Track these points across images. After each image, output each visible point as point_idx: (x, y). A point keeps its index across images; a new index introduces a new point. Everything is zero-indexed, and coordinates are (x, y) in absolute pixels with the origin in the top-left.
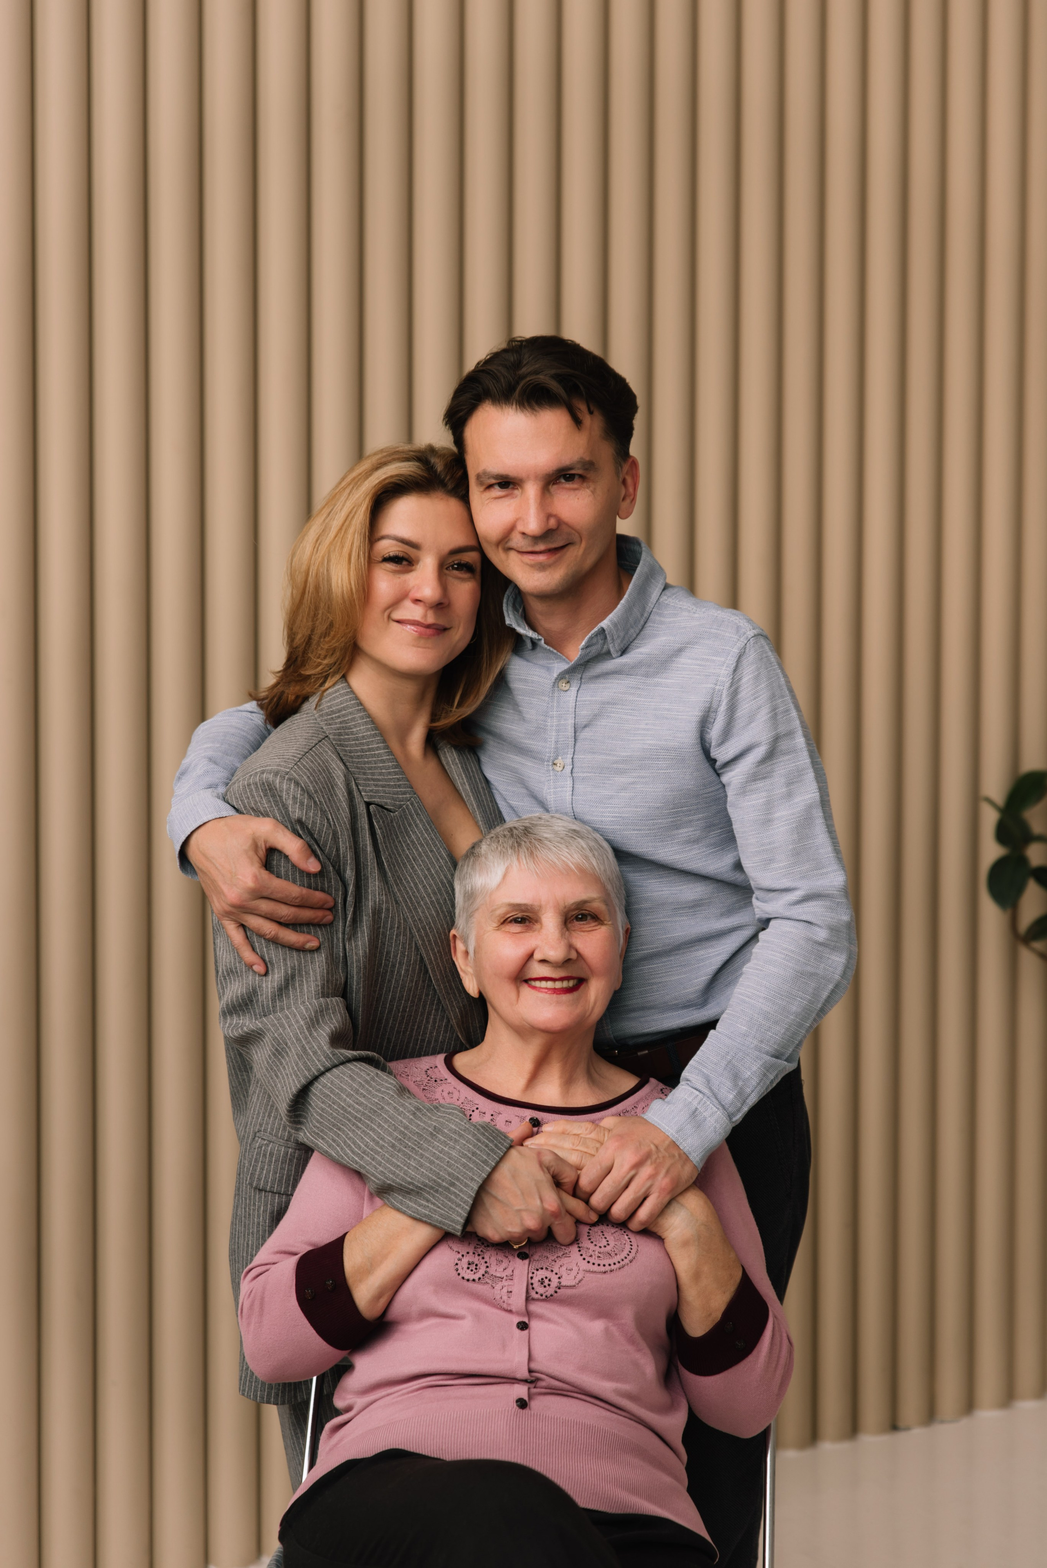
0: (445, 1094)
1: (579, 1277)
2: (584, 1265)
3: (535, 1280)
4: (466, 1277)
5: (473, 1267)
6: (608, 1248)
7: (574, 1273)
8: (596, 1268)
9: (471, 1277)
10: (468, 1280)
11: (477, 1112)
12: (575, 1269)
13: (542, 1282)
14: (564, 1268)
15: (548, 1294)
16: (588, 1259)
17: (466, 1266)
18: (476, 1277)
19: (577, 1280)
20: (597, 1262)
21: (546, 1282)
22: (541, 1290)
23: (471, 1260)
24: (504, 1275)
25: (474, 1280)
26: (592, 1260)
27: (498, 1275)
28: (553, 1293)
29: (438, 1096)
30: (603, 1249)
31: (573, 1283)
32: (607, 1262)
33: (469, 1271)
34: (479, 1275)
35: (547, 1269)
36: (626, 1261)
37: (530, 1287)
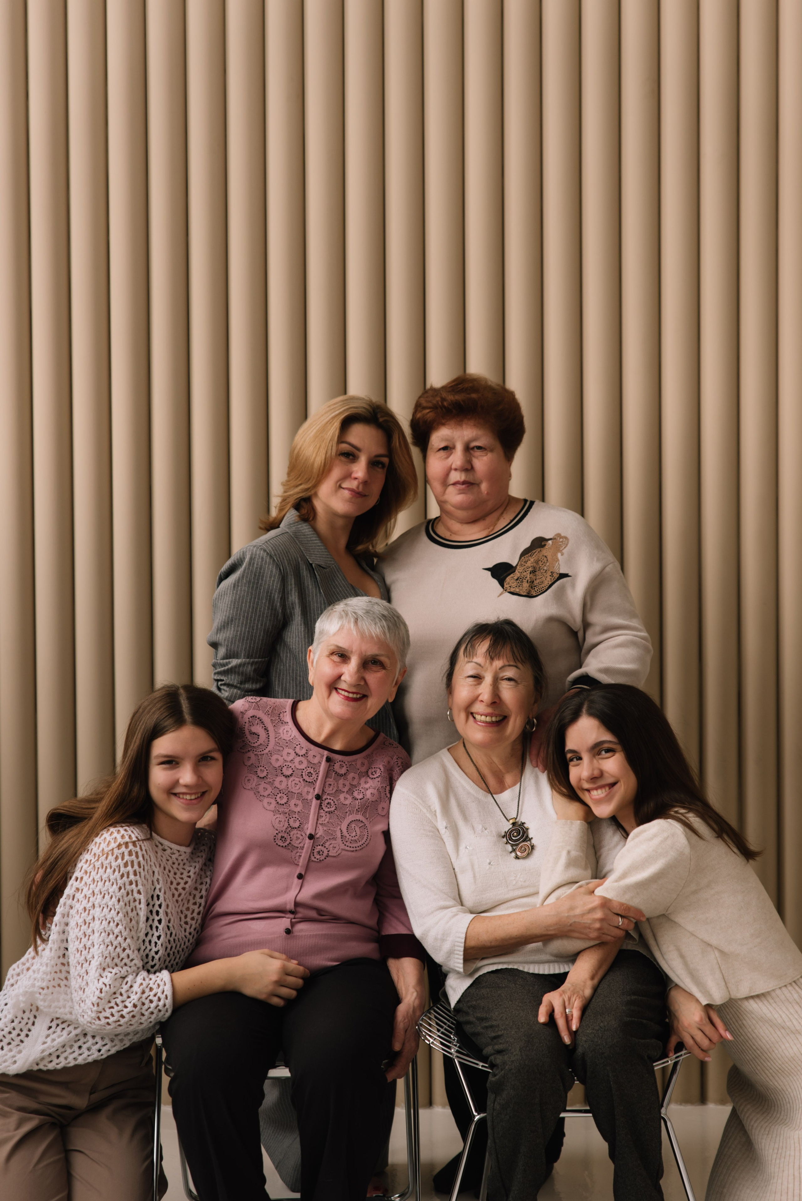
0: (285, 731)
1: (339, 852)
2: (343, 846)
3: (316, 851)
4: (279, 844)
5: (284, 839)
6: (356, 838)
7: (336, 849)
8: (348, 849)
9: (282, 845)
10: (279, 846)
11: (299, 746)
12: (337, 847)
13: (319, 852)
14: (331, 846)
15: (321, 859)
16: (345, 843)
17: (279, 838)
18: (284, 845)
19: (337, 854)
20: (350, 845)
21: (321, 853)
22: (318, 857)
23: (283, 835)
24: (299, 846)
25: (282, 846)
26: (347, 844)
27: (296, 845)
28: (324, 859)
29: (281, 731)
30: (353, 839)
31: (335, 855)
32: (354, 845)
33: (280, 841)
34: (286, 844)
35: (322, 845)
36: (364, 845)
37: (312, 854)
